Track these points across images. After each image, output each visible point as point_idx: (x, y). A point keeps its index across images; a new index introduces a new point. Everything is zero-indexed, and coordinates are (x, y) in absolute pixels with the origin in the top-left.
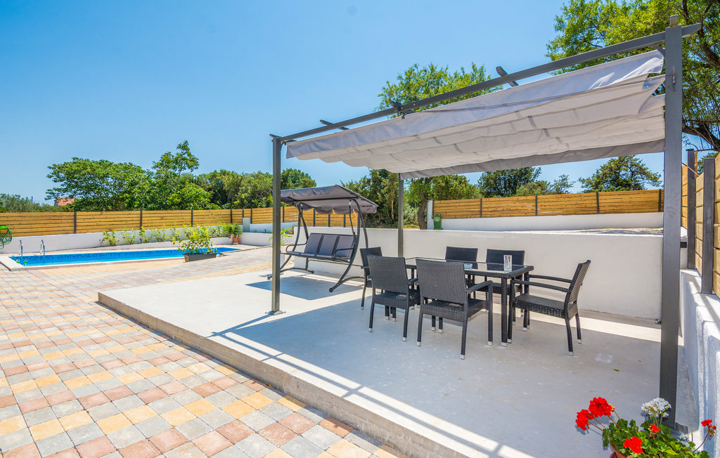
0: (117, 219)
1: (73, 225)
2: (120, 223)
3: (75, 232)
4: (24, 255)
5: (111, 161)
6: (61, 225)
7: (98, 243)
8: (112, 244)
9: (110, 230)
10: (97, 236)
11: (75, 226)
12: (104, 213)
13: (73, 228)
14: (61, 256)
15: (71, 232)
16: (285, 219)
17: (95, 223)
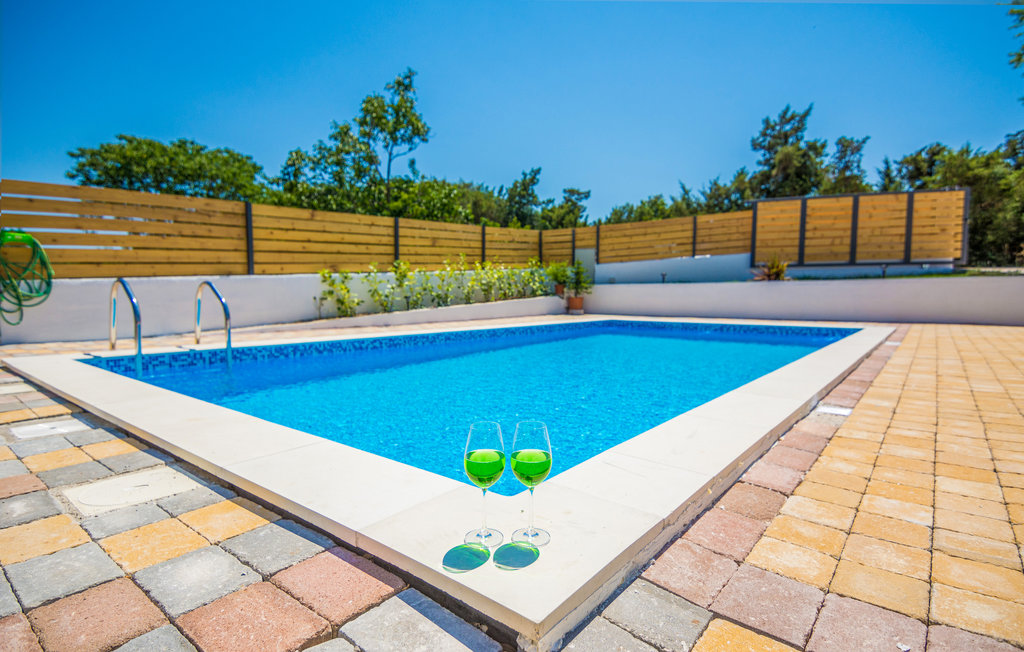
0: (348, 238)
1: (242, 245)
2: (352, 248)
3: (250, 271)
4: (150, 348)
5: (200, 142)
6: (210, 243)
7: (310, 308)
8: (343, 311)
9: (334, 268)
10: (306, 285)
11: (250, 251)
12: (320, 215)
13: (241, 257)
14: (280, 349)
15: (240, 268)
16: (698, 247)
17: (298, 246)
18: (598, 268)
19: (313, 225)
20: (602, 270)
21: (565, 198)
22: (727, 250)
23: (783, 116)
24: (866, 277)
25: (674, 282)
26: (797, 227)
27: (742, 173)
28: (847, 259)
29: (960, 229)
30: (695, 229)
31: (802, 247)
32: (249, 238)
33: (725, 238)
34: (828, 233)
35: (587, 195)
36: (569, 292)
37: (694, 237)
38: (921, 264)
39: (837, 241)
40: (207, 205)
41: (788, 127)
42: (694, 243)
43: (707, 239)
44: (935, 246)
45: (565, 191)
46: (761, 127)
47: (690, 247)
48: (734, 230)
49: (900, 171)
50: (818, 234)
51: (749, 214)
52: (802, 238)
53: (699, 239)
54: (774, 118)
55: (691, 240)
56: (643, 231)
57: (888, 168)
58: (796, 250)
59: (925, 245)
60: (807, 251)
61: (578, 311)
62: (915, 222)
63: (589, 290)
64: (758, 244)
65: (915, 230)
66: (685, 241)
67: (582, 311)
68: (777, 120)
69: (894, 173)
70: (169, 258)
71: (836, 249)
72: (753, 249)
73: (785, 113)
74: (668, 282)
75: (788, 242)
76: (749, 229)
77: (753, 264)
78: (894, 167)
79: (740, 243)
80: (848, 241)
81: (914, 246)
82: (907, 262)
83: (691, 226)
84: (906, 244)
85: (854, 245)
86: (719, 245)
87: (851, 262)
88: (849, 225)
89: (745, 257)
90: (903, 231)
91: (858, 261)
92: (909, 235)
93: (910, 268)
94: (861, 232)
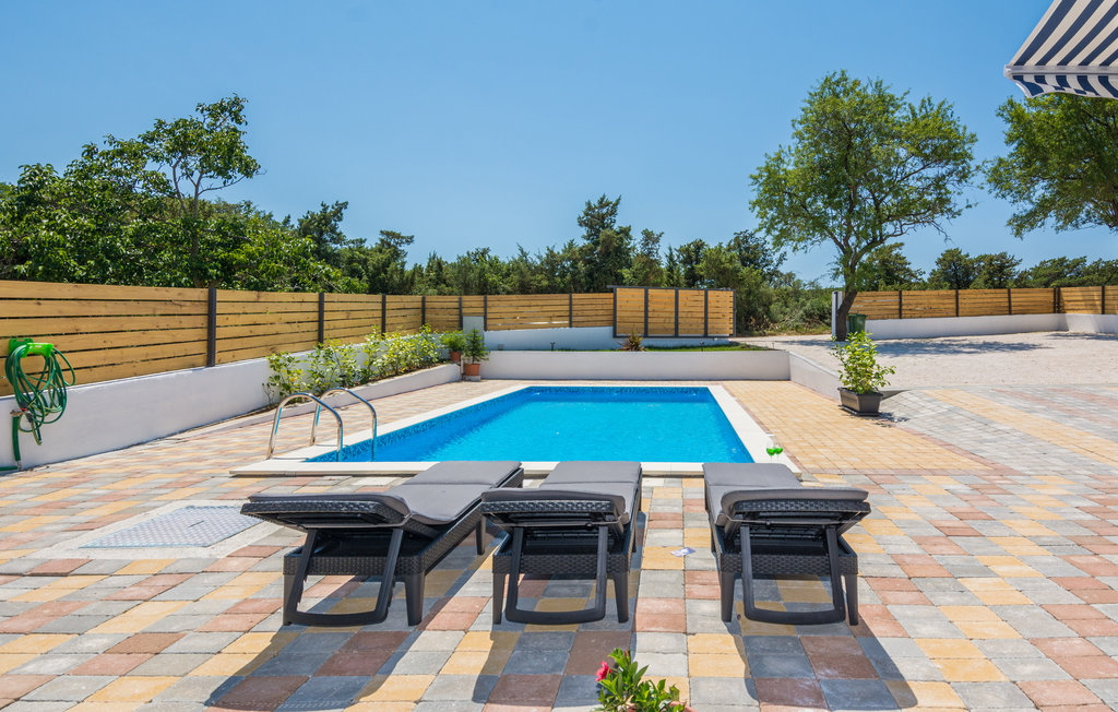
0: (284, 317)
1: (206, 334)
3: (211, 362)
7: (257, 396)
10: (256, 371)
11: (211, 341)
12: (264, 296)
13: (202, 347)
15: (202, 360)
16: (574, 319)
17: (245, 331)
18: (486, 334)
19: (259, 307)
20: (490, 337)
21: (382, 241)
22: (594, 323)
23: (601, 202)
25: (562, 350)
26: (643, 309)
27: (571, 244)
28: (672, 334)
29: (732, 316)
30: (571, 305)
31: (646, 323)
32: (211, 327)
33: (594, 313)
34: (662, 314)
35: (410, 240)
36: (465, 358)
37: (571, 310)
38: (714, 337)
39: (667, 320)
40: (180, 294)
41: (605, 211)
42: (570, 316)
43: (580, 313)
44: (720, 326)
45: (382, 232)
46: (585, 208)
47: (567, 319)
48: (600, 307)
49: (678, 257)
50: (656, 314)
51: (611, 295)
52: (646, 317)
53: (574, 313)
54: (595, 202)
55: (568, 314)
56: (528, 303)
57: (671, 254)
58: (643, 325)
59: (716, 326)
60: (650, 326)
61: (477, 377)
62: (709, 310)
63: (486, 357)
64: (618, 320)
65: (710, 315)
66: (564, 314)
67: (479, 377)
68: (597, 205)
69: (675, 258)
70: (147, 355)
71: (667, 326)
72: (614, 323)
73: (602, 199)
74: (557, 350)
75: (637, 320)
76: (611, 307)
77: (615, 336)
78: (675, 253)
79: (604, 318)
80: (673, 320)
81: (709, 326)
82: (706, 336)
83: (567, 302)
84: (706, 323)
85: (677, 323)
86: (590, 319)
87: (676, 336)
88: (673, 310)
89: (608, 330)
90: (703, 315)
91: (680, 335)
92: (706, 318)
93: (707, 341)
94: (680, 315)
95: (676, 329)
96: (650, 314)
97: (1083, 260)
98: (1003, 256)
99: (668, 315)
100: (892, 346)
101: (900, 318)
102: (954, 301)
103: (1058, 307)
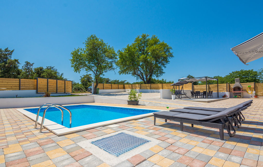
22: (29, 89)
24: (59, 96)
26: (47, 85)
29: (71, 88)
30: (20, 82)
33: (29, 85)
38: (67, 93)
42: (20, 86)
43: (23, 85)
44: (68, 90)
47: (18, 87)
48: (31, 84)
50: (51, 87)
51: (36, 80)
52: (48, 87)
53: (21, 85)
55: (18, 85)
58: (47, 90)
60: (49, 90)
62: (66, 86)
66: (17, 85)
71: (54, 90)
72: (37, 89)
73: (6, 49)
74: (18, 97)
75: (45, 88)
76: (36, 84)
77: (37, 93)
79: (33, 87)
81: (66, 90)
82: (65, 93)
83: (18, 81)
84: (65, 90)
85: (57, 89)
86: (27, 87)
87: (57, 93)
88: (56, 85)
89: (35, 91)
90: (64, 87)
91: (58, 93)
92: (65, 88)
93: (65, 94)
94: (58, 87)
95: (57, 91)
96: (49, 87)
97: (119, 81)
98: (108, 79)
99: (54, 87)
100: (106, 94)
101: (103, 89)
102: (111, 86)
103: (124, 88)
